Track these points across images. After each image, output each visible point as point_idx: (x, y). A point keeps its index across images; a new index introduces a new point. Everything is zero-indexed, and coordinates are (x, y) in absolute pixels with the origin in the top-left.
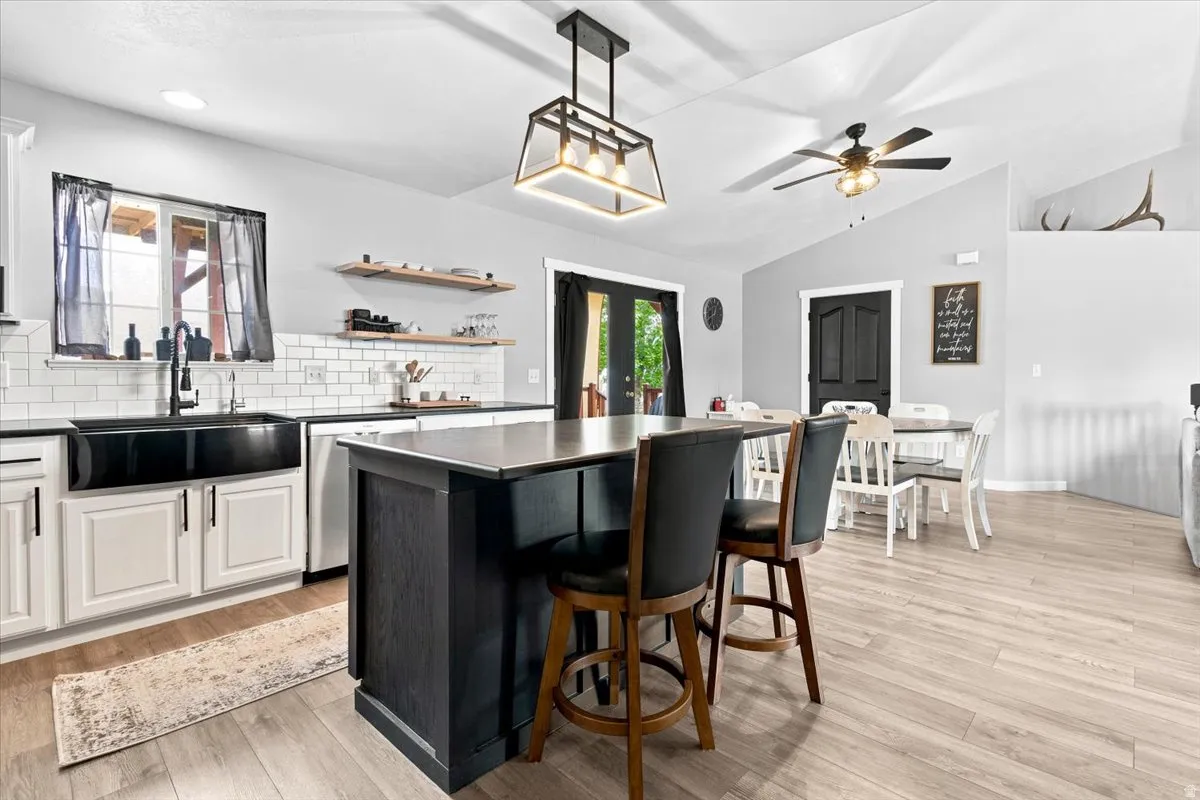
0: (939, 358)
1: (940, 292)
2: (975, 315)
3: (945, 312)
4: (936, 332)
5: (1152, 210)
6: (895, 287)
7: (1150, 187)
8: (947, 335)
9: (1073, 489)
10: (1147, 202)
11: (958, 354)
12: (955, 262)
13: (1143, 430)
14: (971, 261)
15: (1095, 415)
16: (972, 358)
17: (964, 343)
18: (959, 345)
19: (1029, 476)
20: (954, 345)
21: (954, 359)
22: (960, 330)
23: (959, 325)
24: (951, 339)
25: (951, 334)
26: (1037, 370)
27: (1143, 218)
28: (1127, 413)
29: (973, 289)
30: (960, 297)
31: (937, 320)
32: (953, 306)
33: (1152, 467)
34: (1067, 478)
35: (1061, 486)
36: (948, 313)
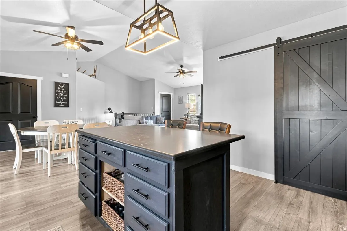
0: (56, 105)
1: (57, 84)
2: (68, 93)
4: (55, 97)
6: (39, 79)
8: (59, 98)
11: (63, 104)
12: (61, 76)
14: (66, 76)
16: (67, 105)
17: (64, 101)
18: (63, 101)
20: (61, 101)
21: (61, 106)
22: (63, 97)
23: (63, 95)
24: (60, 99)
26: (81, 109)
27: (94, 75)
29: (67, 85)
30: (63, 87)
31: (56, 93)
32: (61, 89)
36: (59, 91)
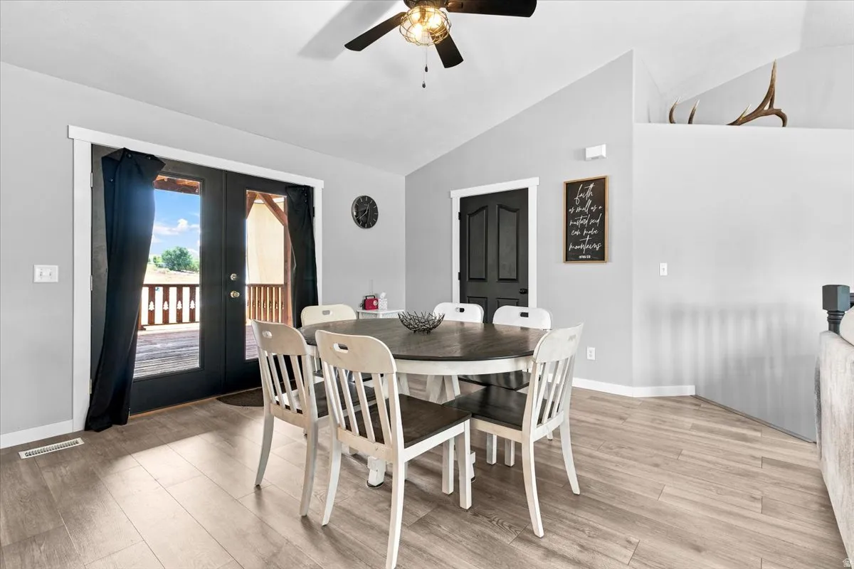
0: (571, 256)
1: (572, 188)
2: (603, 211)
3: (575, 209)
4: (568, 229)
5: (776, 106)
6: (532, 184)
7: (772, 81)
8: (578, 232)
9: (702, 395)
10: (770, 96)
11: (588, 252)
12: (585, 158)
13: (769, 330)
14: (598, 155)
15: (723, 315)
16: (600, 256)
17: (593, 240)
18: (589, 243)
19: (657, 381)
20: (584, 242)
21: (584, 257)
22: (589, 228)
23: (589, 222)
24: (581, 236)
25: (582, 231)
26: (664, 268)
27: (767, 114)
28: (753, 314)
29: (600, 183)
30: (589, 193)
31: (569, 217)
32: (583, 202)
33: (779, 371)
34: (695, 382)
35: (689, 390)
36: (579, 209)
